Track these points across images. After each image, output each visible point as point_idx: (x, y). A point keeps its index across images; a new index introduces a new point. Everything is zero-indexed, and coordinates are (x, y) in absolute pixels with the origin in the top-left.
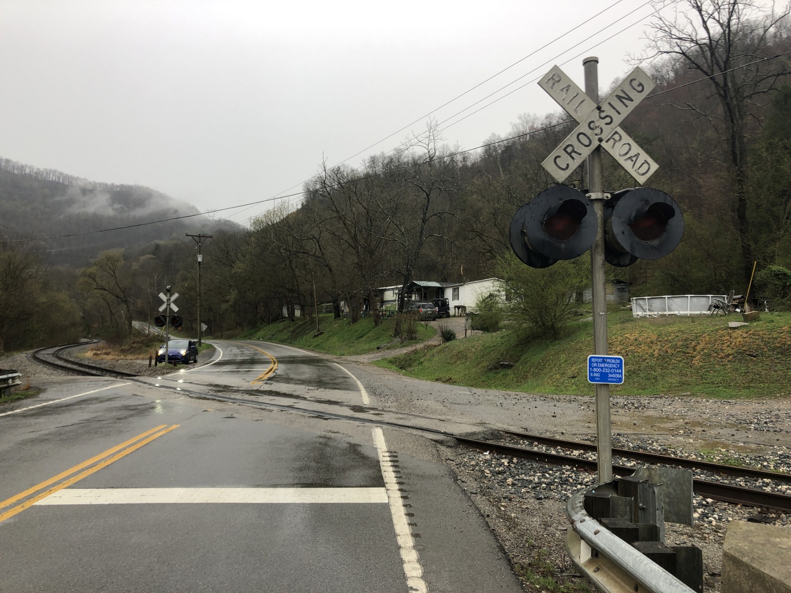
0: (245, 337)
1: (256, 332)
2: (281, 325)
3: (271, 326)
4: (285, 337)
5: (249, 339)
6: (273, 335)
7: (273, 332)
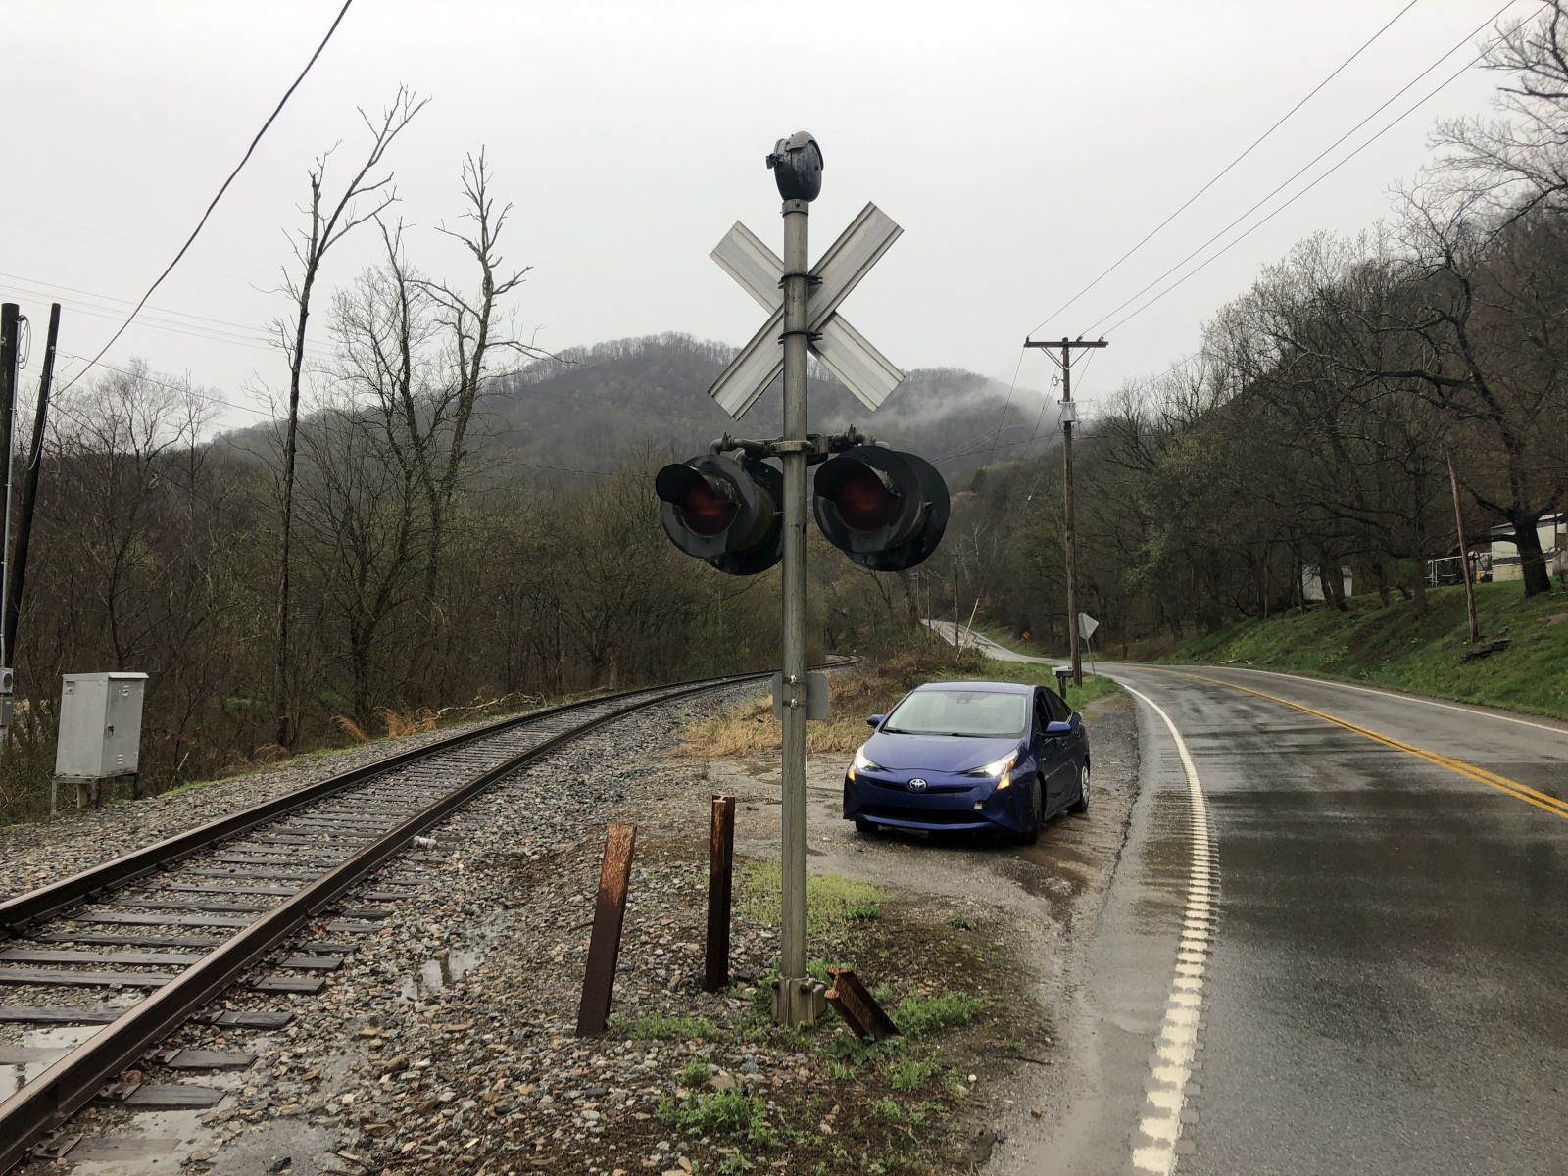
0: (1194, 655)
1: (1226, 642)
2: (1306, 623)
3: (1270, 625)
4: (1333, 657)
5: (1209, 661)
6: (1288, 652)
7: (1286, 643)
